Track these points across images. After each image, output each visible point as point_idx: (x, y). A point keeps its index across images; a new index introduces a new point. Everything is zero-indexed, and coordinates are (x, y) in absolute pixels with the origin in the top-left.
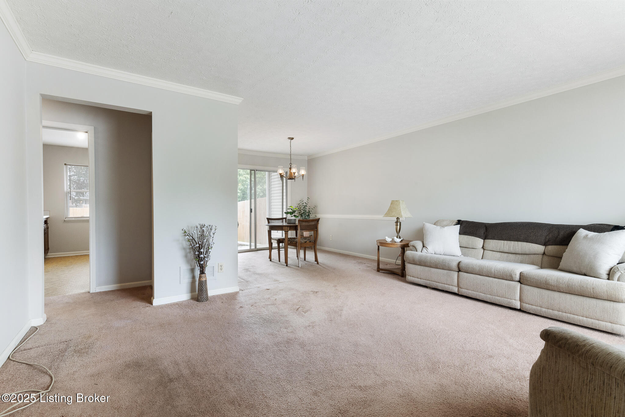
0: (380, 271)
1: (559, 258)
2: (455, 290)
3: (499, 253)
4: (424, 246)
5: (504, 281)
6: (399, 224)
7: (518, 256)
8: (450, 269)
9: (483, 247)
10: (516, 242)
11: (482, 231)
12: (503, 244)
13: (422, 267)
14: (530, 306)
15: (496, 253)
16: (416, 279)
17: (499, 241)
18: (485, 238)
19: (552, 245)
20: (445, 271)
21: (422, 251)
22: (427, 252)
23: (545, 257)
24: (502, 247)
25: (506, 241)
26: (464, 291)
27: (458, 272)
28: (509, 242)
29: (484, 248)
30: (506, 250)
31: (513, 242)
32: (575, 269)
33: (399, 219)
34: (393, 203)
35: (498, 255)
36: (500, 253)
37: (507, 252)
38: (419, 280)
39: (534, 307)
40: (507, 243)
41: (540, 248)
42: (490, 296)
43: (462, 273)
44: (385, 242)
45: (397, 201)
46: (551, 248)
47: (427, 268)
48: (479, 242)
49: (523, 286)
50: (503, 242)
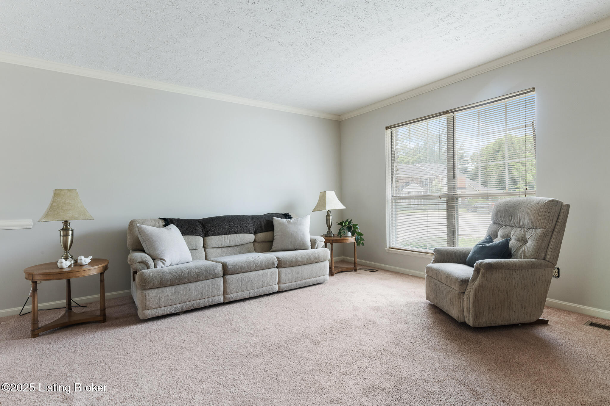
1: (271, 242)
2: (221, 299)
3: (219, 249)
4: (154, 260)
6: (70, 232)
7: (235, 248)
9: (204, 247)
10: (235, 235)
11: (200, 228)
12: (224, 238)
13: (174, 288)
14: (285, 285)
15: (217, 249)
16: (163, 308)
17: (220, 236)
18: (205, 235)
19: (261, 233)
20: (208, 282)
21: (158, 267)
22: (163, 266)
23: (256, 244)
24: (224, 242)
25: (226, 236)
26: (232, 296)
27: (223, 277)
28: (229, 236)
29: (205, 246)
30: (227, 244)
31: (232, 235)
32: (290, 247)
33: (69, 223)
34: (57, 193)
35: (219, 250)
36: (220, 249)
37: (228, 246)
38: (169, 308)
39: (287, 284)
40: (227, 237)
41: (251, 237)
42: (257, 290)
43: (229, 276)
46: (261, 236)
47: (182, 287)
48: (200, 240)
49: (280, 269)
50: (223, 236)
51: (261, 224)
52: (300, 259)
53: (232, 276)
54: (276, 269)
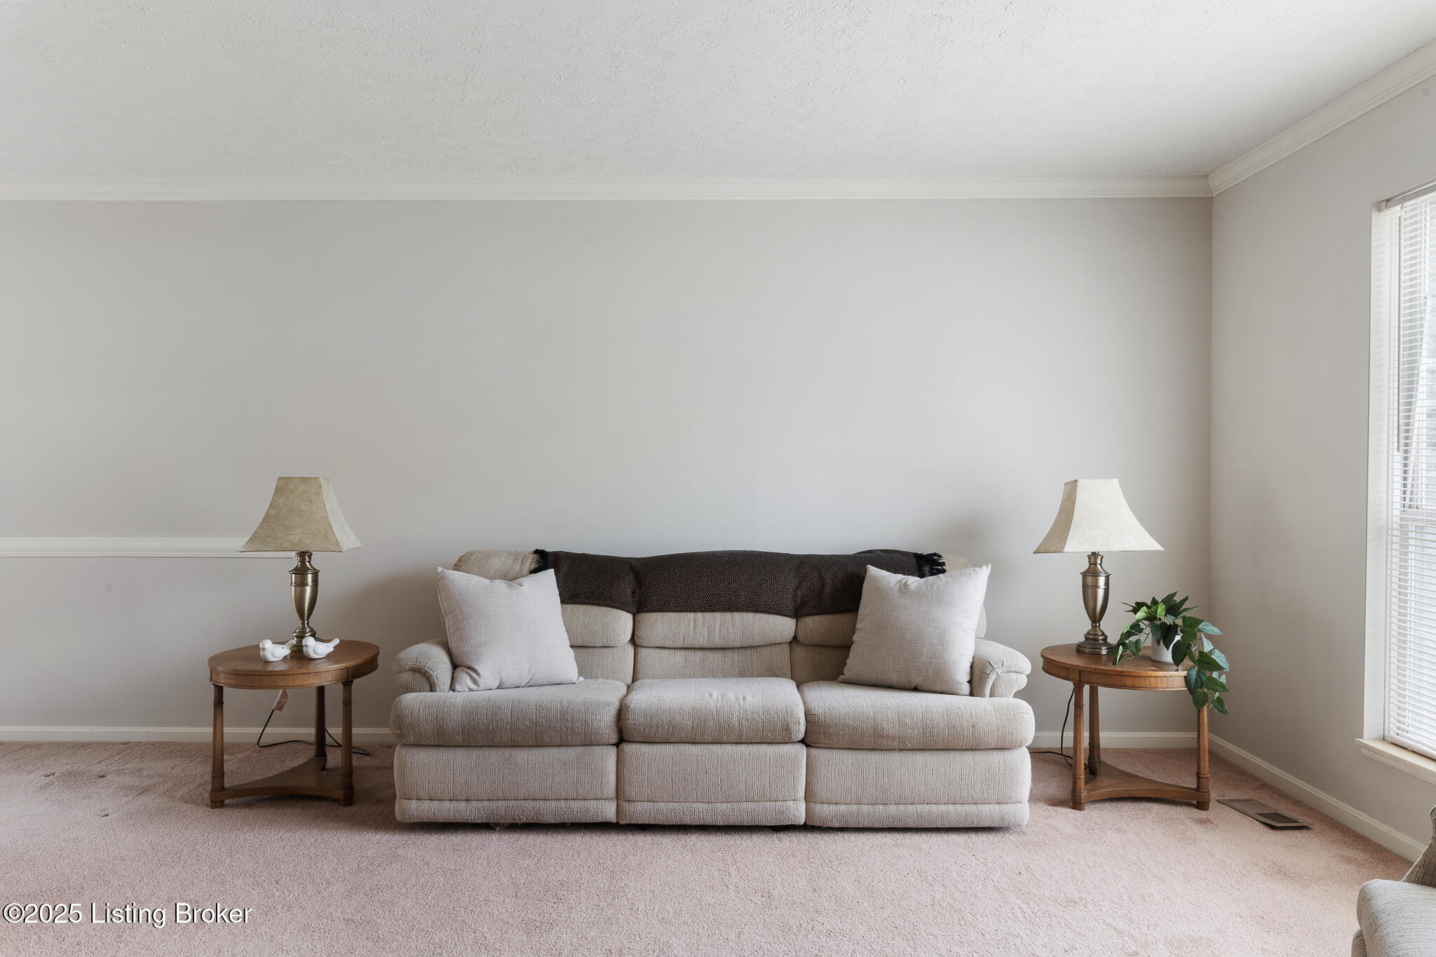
0: (227, 802)
1: (844, 648)
2: (609, 811)
3: (677, 652)
4: (455, 666)
5: (764, 748)
6: (310, 577)
7: (729, 654)
8: (589, 740)
9: (633, 641)
10: (728, 615)
11: (627, 587)
12: (692, 622)
13: (475, 755)
14: (833, 808)
15: (672, 652)
16: (447, 804)
17: (681, 614)
18: (639, 607)
19: (815, 614)
20: (571, 753)
21: (458, 687)
22: (473, 686)
23: (799, 650)
24: (692, 633)
25: (700, 615)
26: (641, 811)
27: (617, 745)
28: (709, 615)
29: (638, 641)
30: (702, 641)
31: (718, 615)
32: (894, 678)
33: (310, 557)
34: (284, 486)
35: (679, 657)
36: (683, 652)
37: (705, 645)
38: (462, 805)
39: (842, 808)
40: (704, 620)
41: (783, 626)
42: (724, 806)
43: (634, 746)
44: (258, 667)
45: (304, 480)
46: (815, 624)
47: (495, 755)
48: (622, 621)
49: (814, 751)
50: (691, 615)
51: (823, 586)
52: (890, 728)
53: (645, 748)
54: (802, 750)
